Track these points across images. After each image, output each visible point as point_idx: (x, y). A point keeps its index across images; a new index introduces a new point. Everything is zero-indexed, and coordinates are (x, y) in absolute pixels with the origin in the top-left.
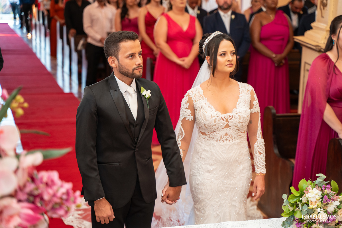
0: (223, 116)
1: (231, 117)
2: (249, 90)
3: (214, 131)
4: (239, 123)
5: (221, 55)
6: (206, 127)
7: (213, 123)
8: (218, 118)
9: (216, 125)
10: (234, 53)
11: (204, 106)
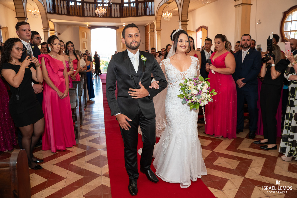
0: (181, 73)
1: (186, 74)
2: (196, 60)
3: (177, 82)
4: (190, 77)
5: (180, 41)
6: (172, 79)
7: (176, 77)
8: (178, 74)
9: (177, 78)
10: (187, 41)
11: (171, 68)
